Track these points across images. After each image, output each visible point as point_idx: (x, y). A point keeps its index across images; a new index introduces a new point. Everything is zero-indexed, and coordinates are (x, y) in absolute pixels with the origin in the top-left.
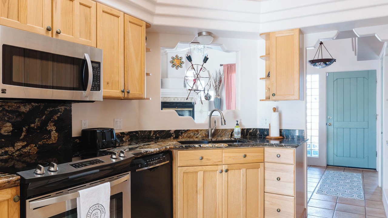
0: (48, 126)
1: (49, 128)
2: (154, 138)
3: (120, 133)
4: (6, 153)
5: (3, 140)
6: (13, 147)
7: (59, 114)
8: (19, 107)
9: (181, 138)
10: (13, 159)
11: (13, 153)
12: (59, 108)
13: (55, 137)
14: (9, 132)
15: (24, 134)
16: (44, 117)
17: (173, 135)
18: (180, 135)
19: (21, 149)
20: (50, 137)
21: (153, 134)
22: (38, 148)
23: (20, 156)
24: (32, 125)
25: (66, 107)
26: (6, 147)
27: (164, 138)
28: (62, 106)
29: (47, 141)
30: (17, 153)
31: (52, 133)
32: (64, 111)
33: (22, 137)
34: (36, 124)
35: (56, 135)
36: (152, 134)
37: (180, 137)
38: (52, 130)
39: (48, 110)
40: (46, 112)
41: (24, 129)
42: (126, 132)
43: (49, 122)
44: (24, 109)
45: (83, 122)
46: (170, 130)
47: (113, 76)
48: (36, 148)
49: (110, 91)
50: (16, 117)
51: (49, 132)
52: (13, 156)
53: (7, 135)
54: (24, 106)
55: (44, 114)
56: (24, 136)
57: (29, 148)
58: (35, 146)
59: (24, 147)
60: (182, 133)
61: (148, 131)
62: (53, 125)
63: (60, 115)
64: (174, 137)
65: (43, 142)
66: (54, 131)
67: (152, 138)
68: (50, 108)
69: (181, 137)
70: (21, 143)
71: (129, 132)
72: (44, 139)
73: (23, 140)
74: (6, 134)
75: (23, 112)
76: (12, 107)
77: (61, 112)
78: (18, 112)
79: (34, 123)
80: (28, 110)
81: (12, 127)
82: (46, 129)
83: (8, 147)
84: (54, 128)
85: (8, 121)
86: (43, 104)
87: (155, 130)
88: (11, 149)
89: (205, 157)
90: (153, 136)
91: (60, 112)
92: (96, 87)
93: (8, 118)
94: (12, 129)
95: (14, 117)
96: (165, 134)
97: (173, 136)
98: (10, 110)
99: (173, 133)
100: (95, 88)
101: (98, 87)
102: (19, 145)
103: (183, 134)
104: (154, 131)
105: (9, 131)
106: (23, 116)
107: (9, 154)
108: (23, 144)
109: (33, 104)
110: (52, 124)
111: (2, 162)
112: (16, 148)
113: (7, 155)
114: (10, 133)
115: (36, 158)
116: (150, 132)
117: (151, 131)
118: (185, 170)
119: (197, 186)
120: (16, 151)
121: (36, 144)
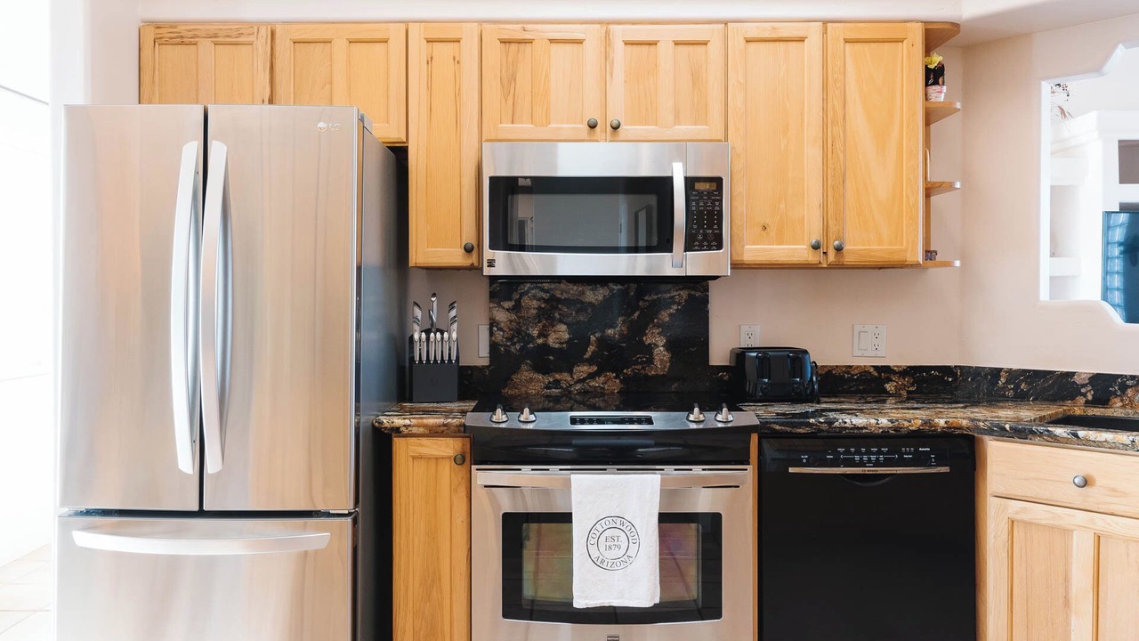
0: (646, 335)
1: (648, 340)
2: (1011, 393)
3: (873, 366)
4: (557, 383)
5: (551, 358)
6: (571, 372)
7: (675, 307)
8: (583, 293)
9: (1121, 404)
10: (571, 398)
11: (571, 385)
12: (675, 293)
13: (662, 361)
14: (562, 343)
15: (591, 348)
16: (636, 314)
17: (1083, 390)
18: (1114, 393)
19: (584, 379)
20: (650, 361)
21: (1008, 382)
22: (621, 381)
23: (584, 392)
24: (609, 331)
25: (693, 293)
26: (557, 372)
27: (1046, 400)
28: (681, 290)
29: (643, 368)
30: (578, 387)
31: (656, 351)
32: (686, 301)
33: (587, 356)
34: (618, 329)
35: (666, 356)
36: (1003, 380)
37: (1117, 400)
38: (655, 344)
39: (646, 298)
40: (640, 304)
41: (593, 338)
42: (897, 367)
43: (649, 325)
44: (594, 296)
45: (745, 329)
46: (1073, 374)
47: (782, 206)
48: (618, 381)
49: (771, 249)
50: (577, 312)
51: (649, 349)
52: (570, 392)
53: (559, 349)
54: (592, 290)
55: (637, 308)
56: (593, 352)
57: (602, 379)
58: (615, 378)
59: (592, 376)
60: (1124, 388)
61: (990, 368)
62: (658, 334)
63: (677, 310)
64: (1090, 397)
65: (633, 370)
66: (662, 349)
67: (1004, 395)
68: (650, 295)
69: (1122, 400)
70: (585, 368)
71: (908, 367)
72: (636, 363)
73: (590, 362)
74: (557, 346)
75: (591, 303)
76: (567, 292)
77: (679, 304)
78: (582, 303)
79: (614, 328)
80: (600, 298)
81: (569, 334)
82: (642, 342)
83: (561, 372)
84: (661, 341)
85: (561, 321)
86: (633, 286)
87: (1015, 367)
88: (565, 376)
89: (1099, 481)
90: (1004, 388)
91: (676, 303)
92: (709, 242)
93: (560, 314)
94: (567, 336)
95: (572, 314)
96: (1051, 386)
97: (1084, 395)
98: (565, 299)
99: (1084, 386)
100: (705, 244)
101: (713, 241)
102: (582, 370)
103: (1130, 392)
104: (1010, 371)
105: (563, 341)
106: (589, 310)
107: (561, 388)
108: (590, 371)
109: (611, 285)
110: (656, 331)
111: (549, 401)
112: (575, 377)
113: (556, 388)
114: (564, 346)
115: (617, 403)
116: (996, 372)
117: (1000, 370)
118: (1017, 513)
119: (1067, 580)
120: (576, 383)
121: (618, 372)
